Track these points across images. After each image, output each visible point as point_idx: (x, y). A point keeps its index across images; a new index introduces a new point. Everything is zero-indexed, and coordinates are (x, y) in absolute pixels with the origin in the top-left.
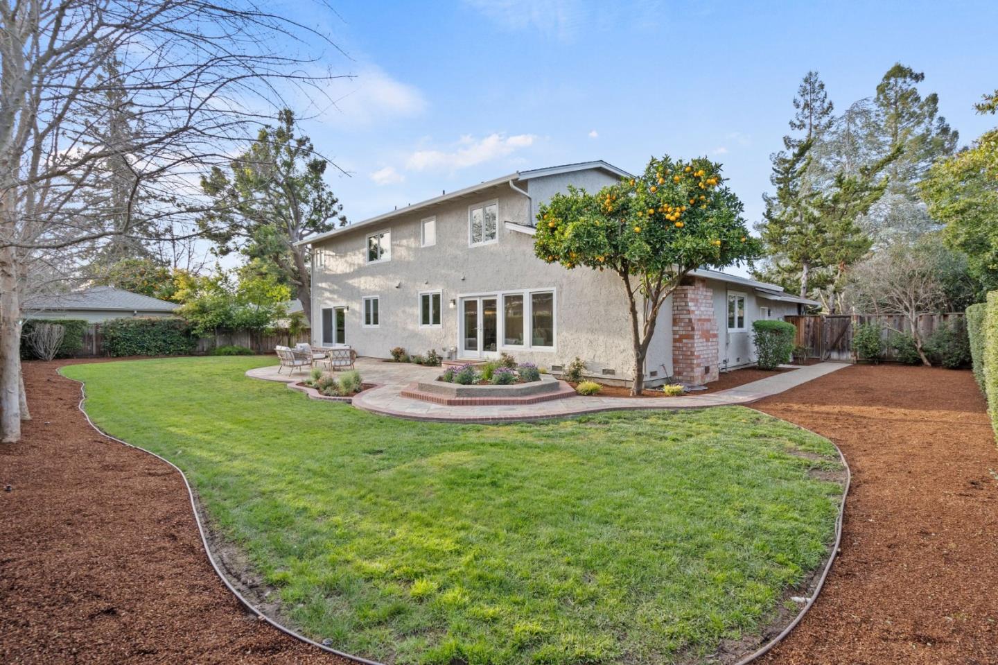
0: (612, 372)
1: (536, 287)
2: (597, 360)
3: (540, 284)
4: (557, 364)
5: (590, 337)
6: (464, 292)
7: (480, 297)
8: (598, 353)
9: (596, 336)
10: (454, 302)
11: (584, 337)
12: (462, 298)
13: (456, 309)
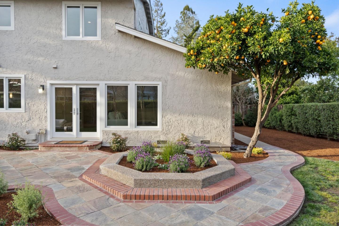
0: (208, 142)
1: (142, 80)
2: (196, 135)
3: (146, 78)
4: (162, 139)
5: (191, 118)
6: (55, 79)
7: (77, 85)
8: (197, 130)
9: (196, 118)
10: (43, 87)
11: (186, 119)
12: (52, 85)
13: (45, 94)
